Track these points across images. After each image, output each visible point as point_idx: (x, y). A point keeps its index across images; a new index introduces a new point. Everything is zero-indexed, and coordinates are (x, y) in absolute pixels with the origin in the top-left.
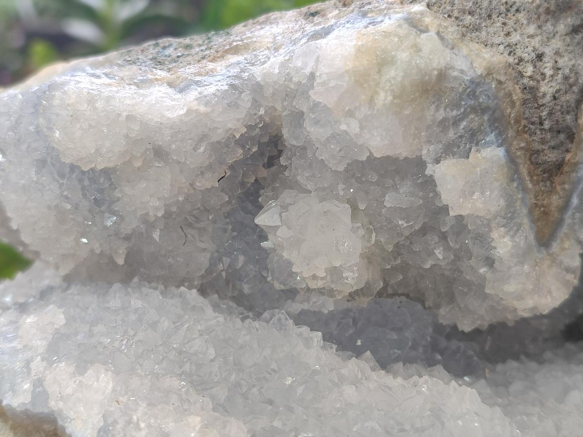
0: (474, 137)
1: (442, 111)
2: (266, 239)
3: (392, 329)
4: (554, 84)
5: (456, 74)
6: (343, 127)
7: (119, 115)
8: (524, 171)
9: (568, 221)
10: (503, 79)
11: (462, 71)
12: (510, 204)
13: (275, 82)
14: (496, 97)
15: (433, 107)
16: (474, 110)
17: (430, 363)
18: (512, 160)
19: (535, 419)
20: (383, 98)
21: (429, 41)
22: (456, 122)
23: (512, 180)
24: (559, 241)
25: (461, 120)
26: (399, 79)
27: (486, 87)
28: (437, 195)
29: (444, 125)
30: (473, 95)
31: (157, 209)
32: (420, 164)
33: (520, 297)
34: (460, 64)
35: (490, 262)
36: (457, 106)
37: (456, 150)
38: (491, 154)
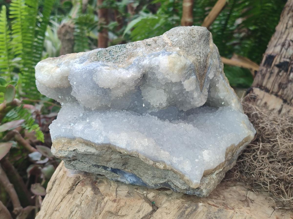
0: (190, 75)
1: (185, 72)
2: (143, 97)
3: (171, 113)
4: (203, 58)
5: (187, 64)
6: (166, 77)
7: (117, 78)
8: (198, 78)
9: (205, 85)
10: (195, 62)
11: (189, 63)
12: (197, 87)
13: (147, 65)
14: (194, 66)
15: (183, 71)
16: (190, 70)
17: (178, 119)
18: (197, 77)
19: (203, 129)
20: (176, 72)
21: (182, 58)
22: (187, 73)
23: (197, 81)
24: (204, 90)
25: (188, 72)
26: (179, 68)
27: (192, 65)
28: (183, 87)
29: (185, 74)
30: (190, 67)
31: (121, 95)
32: (181, 82)
33: (198, 104)
34: (188, 62)
35: (193, 98)
36: (187, 70)
37: (187, 78)
38: (193, 77)
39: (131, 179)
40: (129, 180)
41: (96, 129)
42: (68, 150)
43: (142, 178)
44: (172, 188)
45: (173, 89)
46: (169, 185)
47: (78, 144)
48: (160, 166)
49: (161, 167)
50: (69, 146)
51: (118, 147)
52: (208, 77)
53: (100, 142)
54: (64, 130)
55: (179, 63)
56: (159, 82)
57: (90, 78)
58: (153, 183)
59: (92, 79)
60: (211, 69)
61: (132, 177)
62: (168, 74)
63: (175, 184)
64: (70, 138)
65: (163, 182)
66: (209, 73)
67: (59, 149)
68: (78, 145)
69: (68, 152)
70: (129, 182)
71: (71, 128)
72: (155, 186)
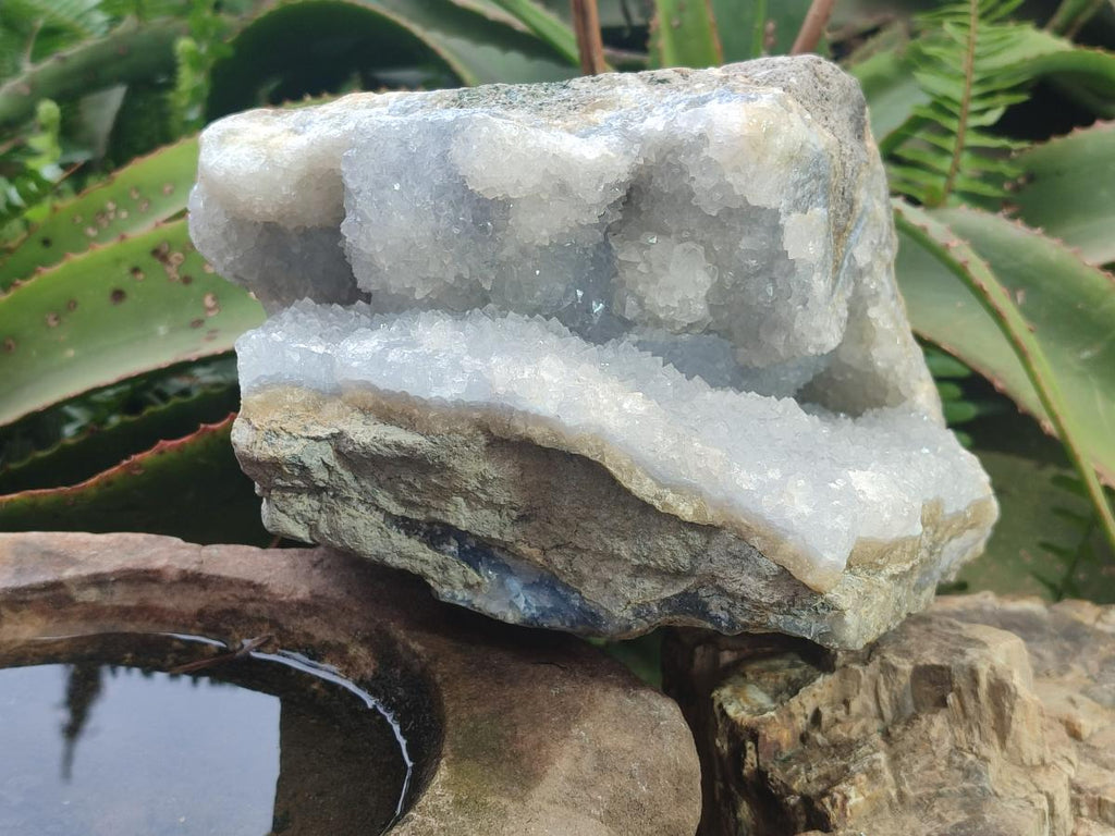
0: (812, 197)
1: (798, 175)
6: (729, 180)
11: (814, 145)
13: (656, 138)
15: (793, 171)
21: (795, 120)
22: (803, 185)
25: (807, 183)
28: (781, 240)
32: (777, 213)
35: (805, 302)
36: (806, 172)
37: (799, 206)
38: (819, 212)
39: (530, 599)
40: (522, 605)
41: (434, 351)
42: (304, 434)
43: (581, 589)
44: (713, 613)
45: (743, 241)
46: (700, 601)
47: (347, 416)
48: (681, 508)
49: (684, 511)
50: (311, 421)
51: (525, 413)
52: (852, 255)
53: (451, 397)
54: (297, 358)
55: (786, 128)
56: (695, 204)
57: (439, 151)
58: (629, 603)
59: (443, 157)
60: (863, 229)
61: (534, 593)
62: (737, 170)
63: (732, 587)
64: (318, 390)
65: (677, 592)
66: (858, 239)
67: (267, 427)
68: (348, 419)
69: (304, 442)
70: (519, 611)
71: (329, 352)
72: (637, 614)
